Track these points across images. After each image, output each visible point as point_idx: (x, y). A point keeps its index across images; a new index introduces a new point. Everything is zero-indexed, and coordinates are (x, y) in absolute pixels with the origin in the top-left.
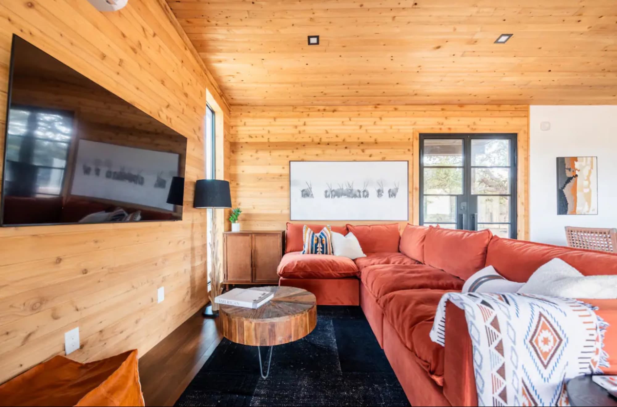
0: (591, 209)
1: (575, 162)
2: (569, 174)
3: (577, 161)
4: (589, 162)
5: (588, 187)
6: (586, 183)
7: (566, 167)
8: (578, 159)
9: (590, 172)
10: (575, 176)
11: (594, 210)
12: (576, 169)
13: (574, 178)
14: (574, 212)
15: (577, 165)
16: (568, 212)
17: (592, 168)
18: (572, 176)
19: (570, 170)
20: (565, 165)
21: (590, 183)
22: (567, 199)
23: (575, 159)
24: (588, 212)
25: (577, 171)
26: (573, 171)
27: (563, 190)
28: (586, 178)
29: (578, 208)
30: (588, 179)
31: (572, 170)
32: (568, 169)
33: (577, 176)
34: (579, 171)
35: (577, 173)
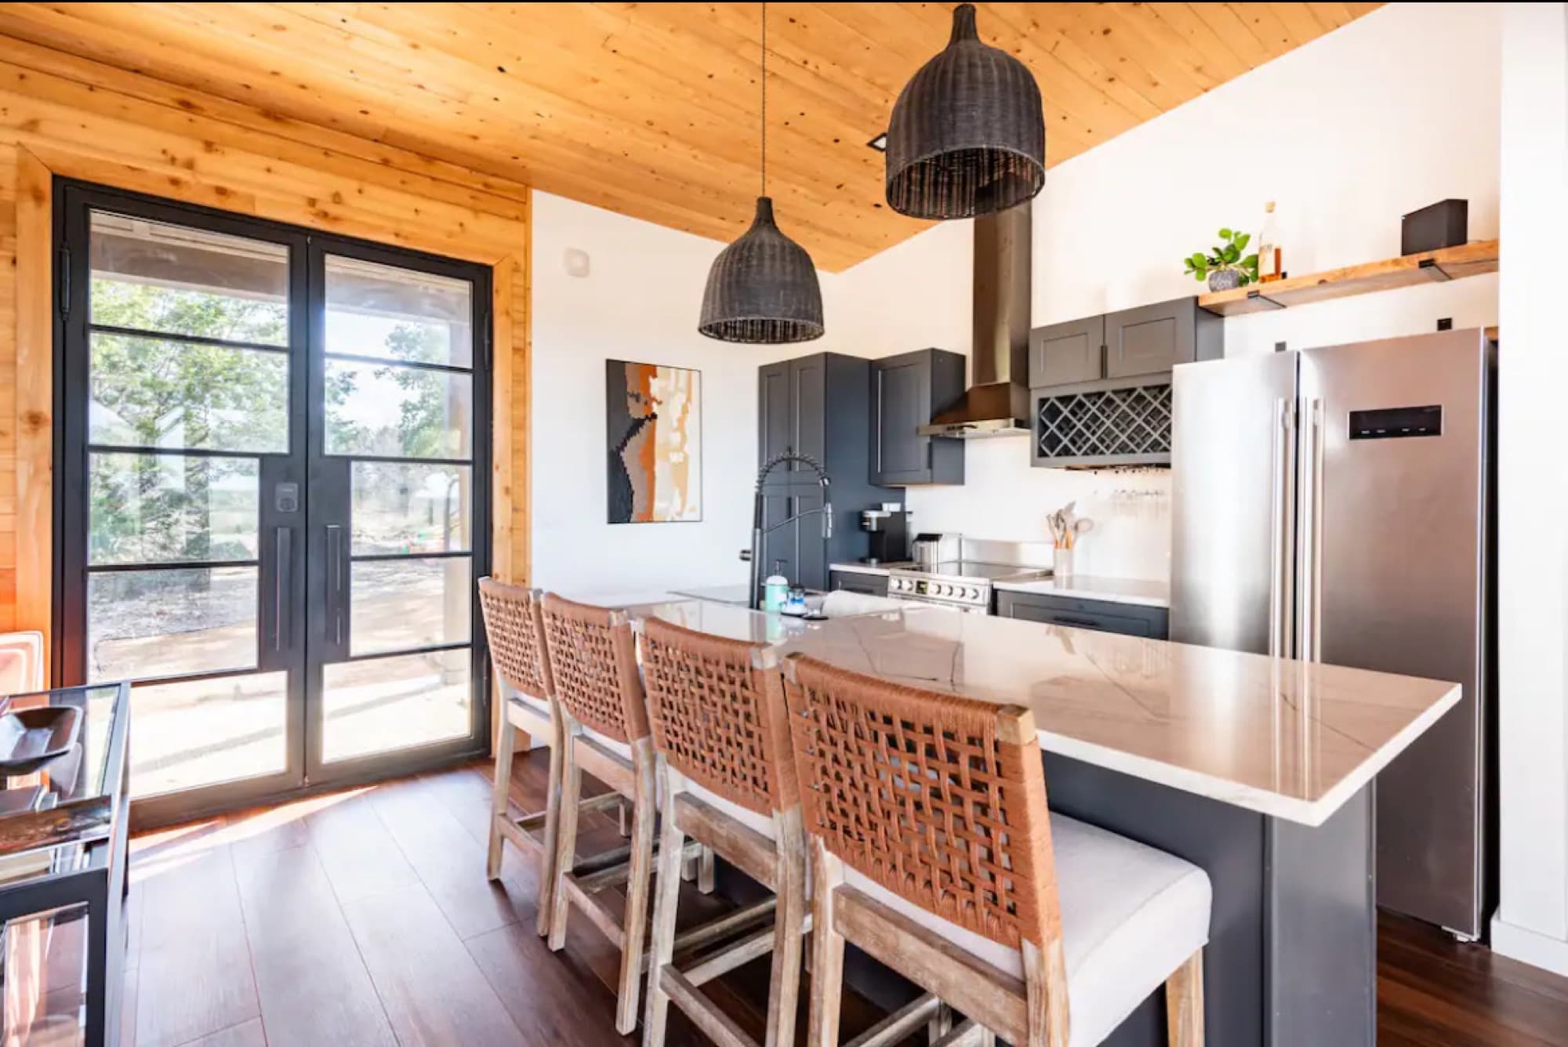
0: (688, 506)
1: (651, 380)
2: (636, 411)
3: (655, 376)
4: (682, 384)
5: (681, 449)
6: (676, 438)
7: (629, 390)
8: (659, 370)
9: (685, 410)
10: (650, 416)
11: (693, 510)
12: (654, 399)
13: (647, 422)
14: (648, 518)
15: (656, 386)
16: (634, 517)
17: (689, 399)
18: (642, 416)
19: (637, 398)
20: (625, 384)
21: (684, 437)
22: (631, 478)
23: (650, 370)
24: (680, 514)
25: (654, 405)
26: (646, 403)
27: (622, 454)
28: (675, 424)
29: (659, 505)
30: (681, 428)
31: (643, 399)
32: (632, 395)
33: (654, 416)
34: (660, 403)
35: (656, 408)
